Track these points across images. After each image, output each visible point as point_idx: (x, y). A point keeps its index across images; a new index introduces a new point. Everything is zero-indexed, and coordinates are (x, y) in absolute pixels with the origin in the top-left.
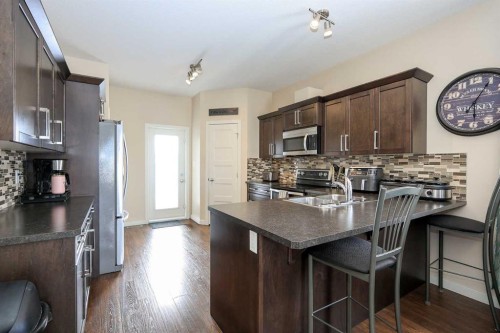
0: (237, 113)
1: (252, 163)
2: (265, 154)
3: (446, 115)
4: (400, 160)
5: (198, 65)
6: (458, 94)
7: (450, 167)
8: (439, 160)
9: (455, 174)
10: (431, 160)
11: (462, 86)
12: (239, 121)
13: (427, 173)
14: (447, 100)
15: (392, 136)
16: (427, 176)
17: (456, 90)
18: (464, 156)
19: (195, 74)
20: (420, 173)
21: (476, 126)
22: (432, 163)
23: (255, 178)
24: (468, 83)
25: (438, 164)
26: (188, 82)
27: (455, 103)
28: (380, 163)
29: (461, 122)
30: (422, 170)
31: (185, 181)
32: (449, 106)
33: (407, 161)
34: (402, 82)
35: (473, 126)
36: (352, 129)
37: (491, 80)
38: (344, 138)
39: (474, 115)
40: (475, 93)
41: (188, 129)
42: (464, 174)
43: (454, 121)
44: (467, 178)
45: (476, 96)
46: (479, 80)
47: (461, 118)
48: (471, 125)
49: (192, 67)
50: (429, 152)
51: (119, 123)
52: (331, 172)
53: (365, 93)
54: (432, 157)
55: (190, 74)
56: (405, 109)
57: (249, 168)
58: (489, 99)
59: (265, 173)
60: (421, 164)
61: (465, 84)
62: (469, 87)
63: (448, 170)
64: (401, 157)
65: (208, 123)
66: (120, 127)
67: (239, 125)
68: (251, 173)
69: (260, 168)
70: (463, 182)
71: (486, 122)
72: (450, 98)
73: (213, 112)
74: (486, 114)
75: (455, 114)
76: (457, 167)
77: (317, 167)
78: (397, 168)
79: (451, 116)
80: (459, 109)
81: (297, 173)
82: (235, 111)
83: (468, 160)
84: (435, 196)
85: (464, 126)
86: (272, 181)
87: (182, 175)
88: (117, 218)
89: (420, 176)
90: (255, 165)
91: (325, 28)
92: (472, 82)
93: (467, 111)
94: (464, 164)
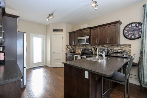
0: (62, 31)
1: (67, 47)
2: (71, 44)
3: (126, 34)
4: (113, 46)
5: (52, 15)
6: (129, 28)
7: (127, 48)
8: (124, 46)
9: (128, 50)
10: (121, 46)
11: (130, 26)
12: (63, 34)
13: (120, 50)
14: (126, 30)
15: (112, 40)
16: (121, 51)
17: (128, 27)
18: (131, 45)
19: (51, 17)
20: (119, 50)
21: (134, 37)
22: (122, 47)
23: (68, 52)
24: (132, 26)
25: (124, 47)
26: (48, 20)
27: (128, 31)
28: (107, 47)
29: (130, 36)
30: (119, 49)
31: (44, 53)
32: (127, 31)
33: (115, 46)
34: (115, 24)
35: (133, 37)
36: (100, 37)
37: (137, 25)
38: (97, 40)
39: (133, 34)
40: (133, 28)
41: (45, 36)
42: (131, 50)
43: (128, 36)
44: (131, 51)
45: (134, 29)
46: (134, 25)
47: (130, 35)
48: (132, 37)
49: (49, 15)
50: (121, 44)
51: (25, 33)
52: (93, 50)
53: (104, 27)
54: (122, 45)
55: (48, 17)
56: (116, 32)
57: (66, 48)
58: (137, 30)
59: (71, 50)
60: (119, 47)
61: (131, 26)
62: (132, 27)
63: (126, 49)
64: (113, 45)
65: (52, 34)
66: (25, 35)
67: (63, 35)
68: (67, 50)
69: (69, 48)
70: (130, 52)
71: (136, 36)
72: (127, 29)
73: (54, 30)
74: (136, 34)
75: (128, 34)
76: (129, 48)
77: (88, 48)
78: (112, 48)
79: (127, 34)
80: (129, 33)
81: (81, 50)
82: (62, 30)
83: (132, 46)
84: (124, 56)
85: (130, 37)
86: (73, 53)
87: (43, 51)
88: (24, 68)
89: (118, 51)
90: (68, 47)
91: (96, 6)
92: (132, 25)
93: (131, 33)
94: (130, 47)
